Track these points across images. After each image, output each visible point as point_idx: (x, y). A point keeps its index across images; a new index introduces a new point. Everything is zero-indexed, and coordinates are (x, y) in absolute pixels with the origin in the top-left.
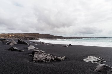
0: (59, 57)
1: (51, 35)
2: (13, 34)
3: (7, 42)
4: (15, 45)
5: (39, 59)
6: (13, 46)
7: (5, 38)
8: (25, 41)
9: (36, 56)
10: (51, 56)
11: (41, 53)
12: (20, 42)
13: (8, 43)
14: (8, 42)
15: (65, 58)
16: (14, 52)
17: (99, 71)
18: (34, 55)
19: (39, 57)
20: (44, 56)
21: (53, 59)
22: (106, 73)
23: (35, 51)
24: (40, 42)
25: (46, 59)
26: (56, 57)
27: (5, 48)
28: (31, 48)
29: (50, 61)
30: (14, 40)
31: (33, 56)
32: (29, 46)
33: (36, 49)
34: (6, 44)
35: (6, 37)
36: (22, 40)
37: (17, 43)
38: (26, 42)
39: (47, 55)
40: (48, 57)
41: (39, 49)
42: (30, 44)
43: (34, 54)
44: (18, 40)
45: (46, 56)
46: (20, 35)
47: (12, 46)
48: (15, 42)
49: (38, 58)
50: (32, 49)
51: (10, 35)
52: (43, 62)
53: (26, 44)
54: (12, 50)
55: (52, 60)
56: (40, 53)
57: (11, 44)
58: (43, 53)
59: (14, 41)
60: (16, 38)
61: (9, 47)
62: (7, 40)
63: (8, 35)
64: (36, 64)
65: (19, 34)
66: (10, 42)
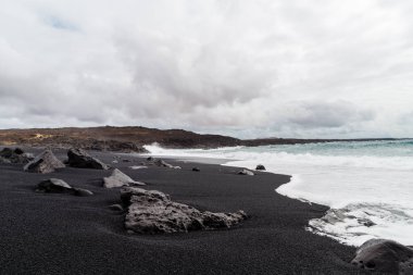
0: (222, 215)
1: (191, 134)
2: (47, 131)
3: (27, 160)
4: (57, 170)
5: (149, 223)
6: (51, 175)
7: (21, 147)
8: (96, 157)
9: (134, 209)
10: (190, 211)
11: (153, 200)
12: (75, 161)
13: (30, 163)
14: (31, 159)
15: (244, 216)
16: (57, 196)
17: (370, 264)
18: (131, 208)
19: (148, 215)
20: (167, 212)
21: (200, 220)
22: (395, 270)
23: (131, 194)
24: (149, 159)
25: (175, 220)
26: (208, 214)
27: (21, 183)
28: (117, 180)
29: (190, 229)
30: (55, 153)
31: (127, 211)
32: (109, 175)
33: (136, 185)
34: (26, 167)
35: (23, 141)
36: (83, 153)
37: (65, 163)
38: (98, 161)
39: (178, 208)
40: (182, 214)
41: (148, 186)
42: (112, 169)
43: (130, 204)
44: (70, 154)
45: (174, 209)
46: (75, 135)
47: (47, 174)
48: (58, 161)
49: (144, 217)
50: (119, 185)
51: (39, 136)
52: (163, 231)
53: (99, 166)
54: (48, 191)
55: (195, 226)
56: (150, 200)
57: (42, 167)
58: (161, 198)
59: (55, 158)
60: (60, 146)
61: (34, 180)
62: (28, 155)
63: (32, 132)
64: (137, 239)
65: (73, 130)
66: (41, 161)
